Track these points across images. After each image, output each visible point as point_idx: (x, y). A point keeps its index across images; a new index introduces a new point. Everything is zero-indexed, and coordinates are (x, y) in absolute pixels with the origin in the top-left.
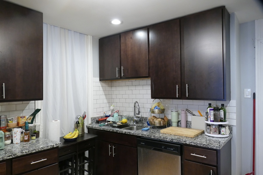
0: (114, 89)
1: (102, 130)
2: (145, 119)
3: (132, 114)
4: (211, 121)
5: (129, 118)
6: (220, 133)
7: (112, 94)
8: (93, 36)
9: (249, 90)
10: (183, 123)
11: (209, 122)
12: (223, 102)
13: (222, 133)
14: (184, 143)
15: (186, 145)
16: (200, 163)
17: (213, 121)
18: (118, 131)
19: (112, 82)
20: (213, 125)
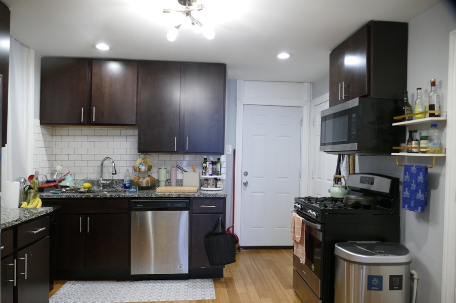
0: (56, 139)
1: (65, 198)
2: (116, 182)
3: (94, 177)
4: (210, 175)
5: (92, 182)
6: (216, 187)
7: (54, 147)
8: (35, 51)
9: (230, 146)
10: (173, 182)
11: (207, 176)
12: (218, 157)
13: (218, 186)
14: (193, 196)
15: (195, 198)
16: (208, 213)
17: (212, 175)
18: (98, 195)
19: (54, 128)
20: (211, 178)
